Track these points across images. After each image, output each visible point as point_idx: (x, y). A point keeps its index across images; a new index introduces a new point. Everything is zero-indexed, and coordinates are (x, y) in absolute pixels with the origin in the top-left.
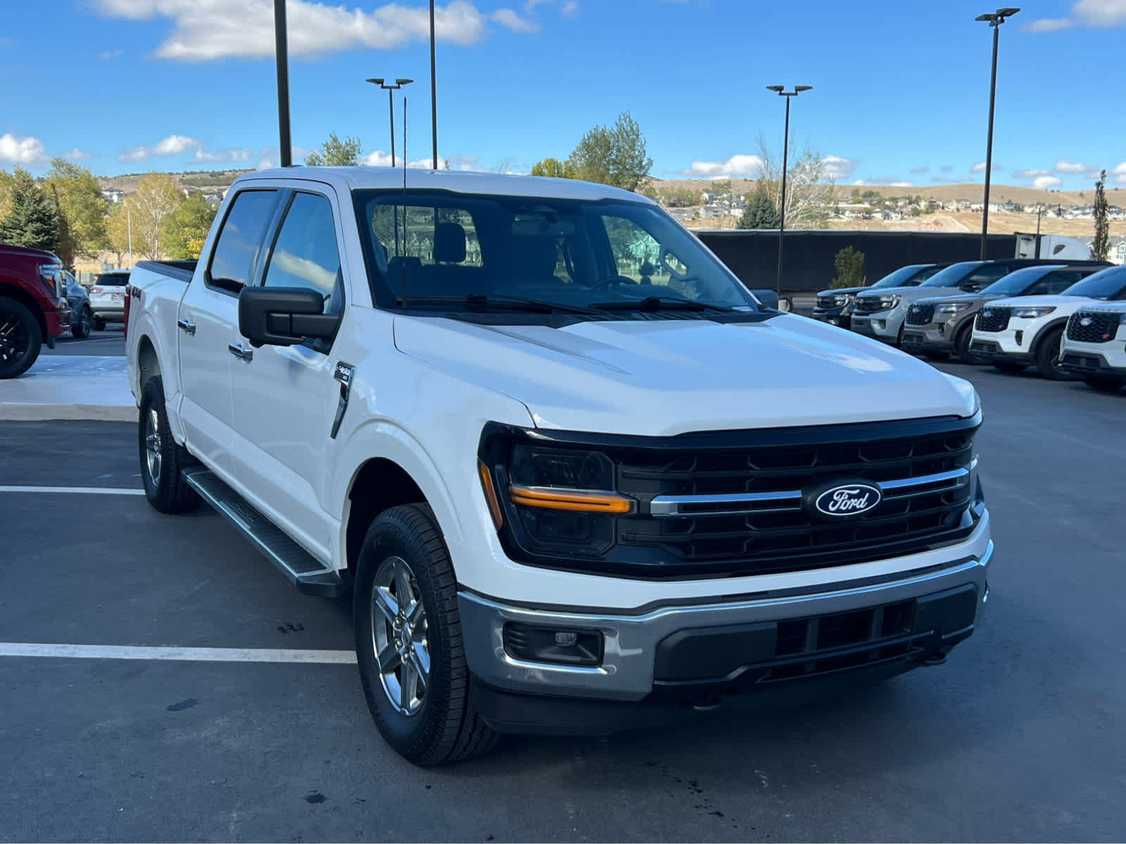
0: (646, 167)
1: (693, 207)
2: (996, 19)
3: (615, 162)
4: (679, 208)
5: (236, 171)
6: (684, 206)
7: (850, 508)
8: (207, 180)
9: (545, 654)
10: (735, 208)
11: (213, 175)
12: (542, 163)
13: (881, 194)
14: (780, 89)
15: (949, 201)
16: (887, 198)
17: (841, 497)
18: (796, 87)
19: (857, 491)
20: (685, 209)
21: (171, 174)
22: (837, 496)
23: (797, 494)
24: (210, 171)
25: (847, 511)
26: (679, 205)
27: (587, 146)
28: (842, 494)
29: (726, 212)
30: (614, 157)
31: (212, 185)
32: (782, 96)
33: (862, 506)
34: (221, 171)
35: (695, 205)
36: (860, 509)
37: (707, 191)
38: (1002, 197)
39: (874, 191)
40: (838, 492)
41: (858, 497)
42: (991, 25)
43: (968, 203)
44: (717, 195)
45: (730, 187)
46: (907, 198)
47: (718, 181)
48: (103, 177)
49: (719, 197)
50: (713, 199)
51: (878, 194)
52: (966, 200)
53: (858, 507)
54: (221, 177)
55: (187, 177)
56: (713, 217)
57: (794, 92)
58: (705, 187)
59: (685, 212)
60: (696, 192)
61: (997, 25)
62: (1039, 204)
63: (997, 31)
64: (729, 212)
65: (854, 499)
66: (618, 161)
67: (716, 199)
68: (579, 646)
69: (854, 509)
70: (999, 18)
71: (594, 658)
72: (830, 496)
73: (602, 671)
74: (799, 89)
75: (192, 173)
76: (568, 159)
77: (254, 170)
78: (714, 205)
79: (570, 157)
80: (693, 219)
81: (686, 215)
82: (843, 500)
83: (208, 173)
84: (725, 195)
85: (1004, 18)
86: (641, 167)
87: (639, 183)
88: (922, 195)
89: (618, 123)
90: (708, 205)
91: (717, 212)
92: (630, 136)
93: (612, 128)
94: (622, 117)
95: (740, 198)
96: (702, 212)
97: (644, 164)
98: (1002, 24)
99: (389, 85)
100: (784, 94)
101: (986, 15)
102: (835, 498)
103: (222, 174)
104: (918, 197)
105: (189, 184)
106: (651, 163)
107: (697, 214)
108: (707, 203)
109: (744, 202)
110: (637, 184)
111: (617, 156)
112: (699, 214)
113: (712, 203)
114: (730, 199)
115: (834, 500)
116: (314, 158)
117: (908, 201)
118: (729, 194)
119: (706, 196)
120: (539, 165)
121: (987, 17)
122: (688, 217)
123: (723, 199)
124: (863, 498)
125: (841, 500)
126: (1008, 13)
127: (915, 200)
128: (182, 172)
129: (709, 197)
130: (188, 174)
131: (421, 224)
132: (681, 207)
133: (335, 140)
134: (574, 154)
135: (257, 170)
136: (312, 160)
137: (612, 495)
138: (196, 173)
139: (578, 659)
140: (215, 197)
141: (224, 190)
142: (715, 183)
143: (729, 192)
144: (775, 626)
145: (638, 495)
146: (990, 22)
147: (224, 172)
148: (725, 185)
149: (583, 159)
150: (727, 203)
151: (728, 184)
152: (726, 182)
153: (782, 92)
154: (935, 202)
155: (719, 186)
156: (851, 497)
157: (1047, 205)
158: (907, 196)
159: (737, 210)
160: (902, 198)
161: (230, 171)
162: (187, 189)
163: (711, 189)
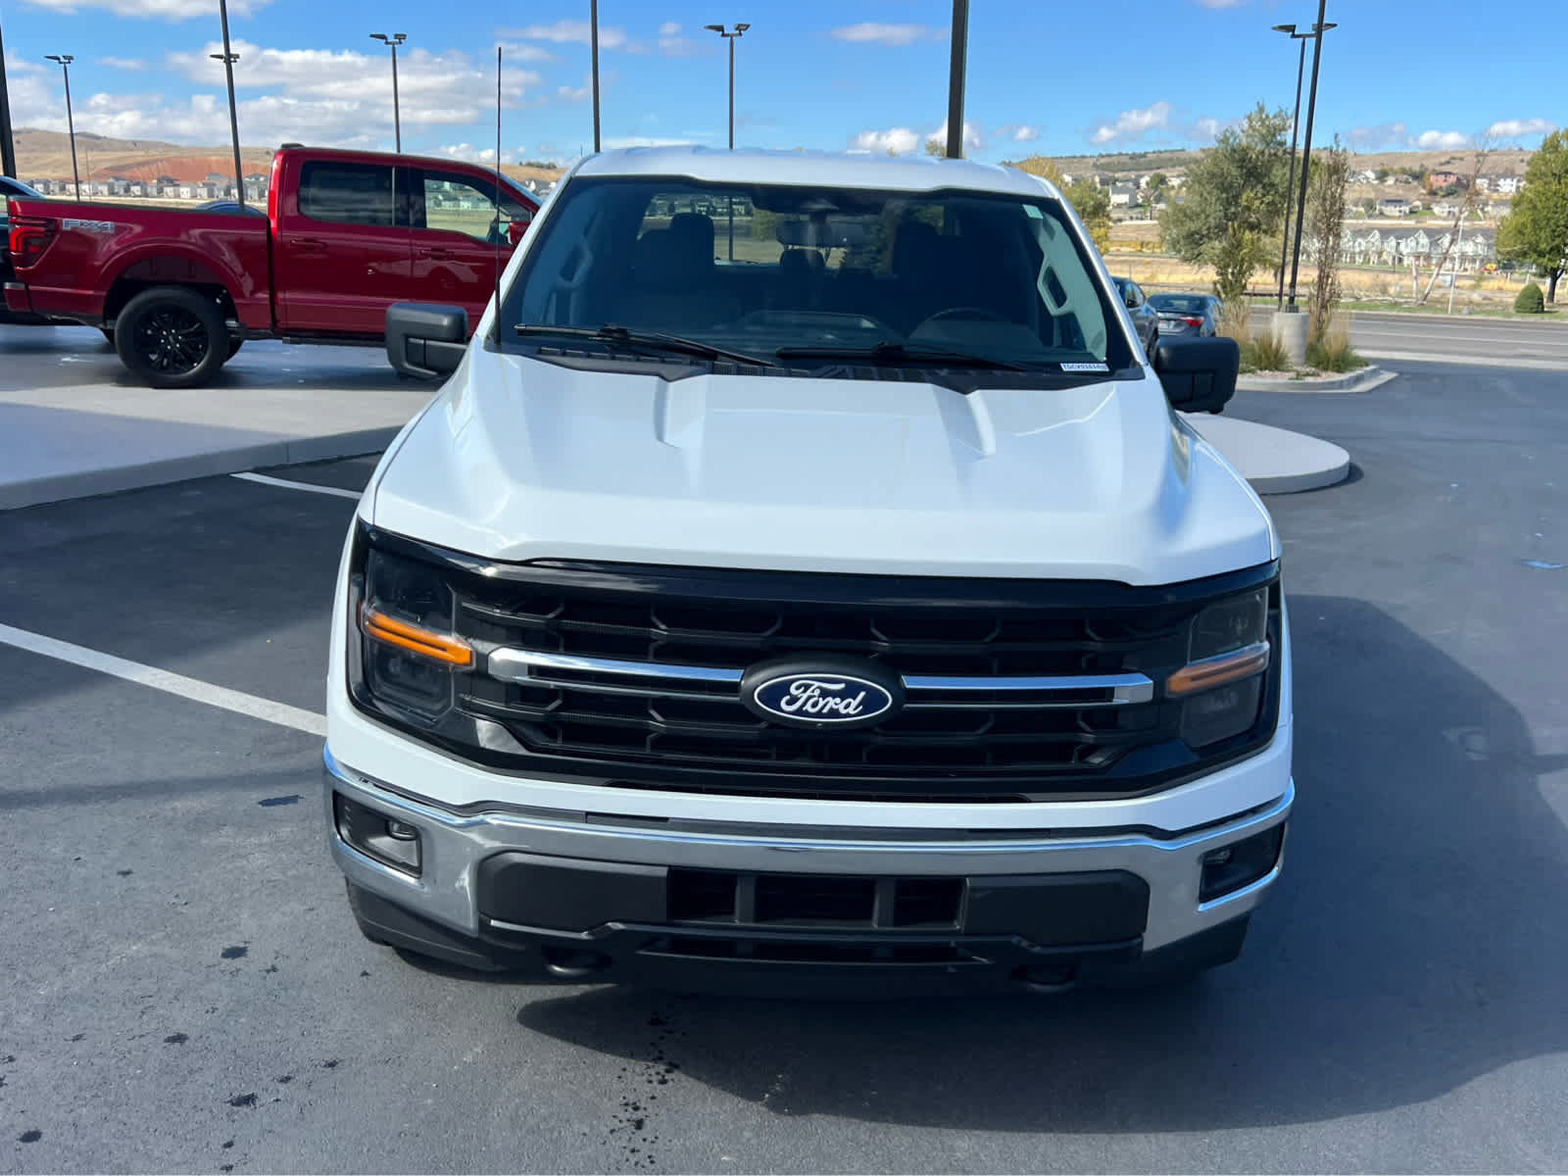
5: (1161, 152)
7: (825, 711)
8: (1124, 164)
11: (1133, 157)
12: (1561, 133)
17: (804, 692)
19: (842, 686)
21: (1083, 157)
22: (797, 688)
24: (1130, 152)
25: (819, 714)
28: (807, 687)
31: (1129, 170)
33: (850, 710)
34: (1143, 152)
36: (848, 715)
40: (797, 683)
41: (842, 695)
48: (1007, 161)
53: (843, 712)
54: (1142, 160)
55: (1102, 161)
65: (834, 698)
69: (834, 713)
72: (784, 688)
75: (1109, 156)
77: (1183, 150)
82: (810, 698)
83: (1127, 154)
99: (1302, 33)
102: (793, 690)
103: (1144, 155)
105: (1103, 169)
115: (790, 694)
116: (1228, 134)
120: (1555, 135)
124: (854, 699)
125: (805, 696)
128: (1097, 154)
130: (1102, 156)
131: (1393, 218)
133: (1261, 110)
135: (1187, 150)
136: (1225, 136)
138: (1114, 155)
140: (1130, 185)
141: (1142, 176)
144: (663, 872)
147: (1146, 153)
156: (825, 694)
161: (1154, 152)
162: (1099, 175)
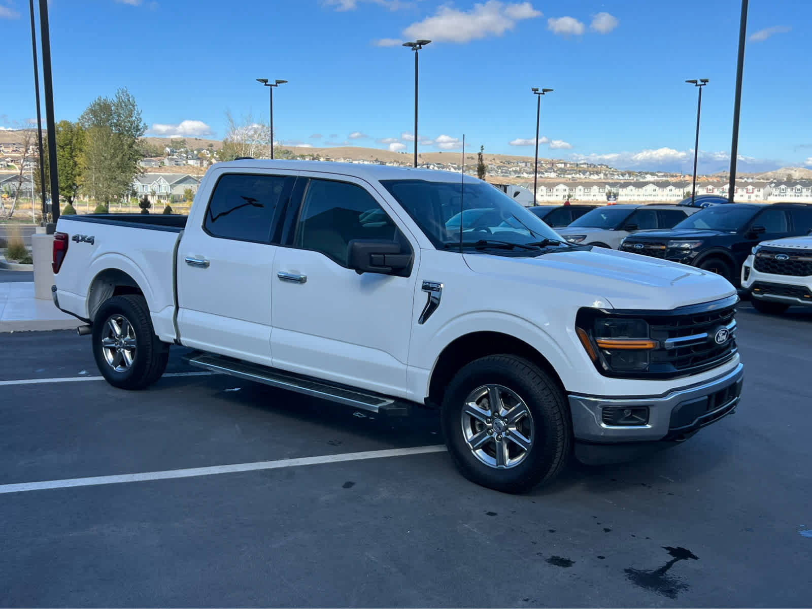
0: (142, 130)
1: (159, 158)
2: (416, 46)
3: (116, 125)
4: (148, 158)
6: (152, 157)
9: (621, 422)
10: (191, 159)
13: (294, 152)
14: (265, 81)
15: (339, 159)
16: (298, 155)
18: (276, 81)
20: (153, 159)
23: (705, 335)
26: (147, 156)
27: (93, 112)
29: (184, 162)
30: (115, 121)
32: (266, 86)
35: (160, 156)
37: (168, 146)
38: (372, 156)
39: (289, 150)
42: (413, 49)
43: (351, 160)
44: (176, 150)
45: (185, 144)
46: (311, 156)
47: (175, 139)
49: (178, 151)
50: (173, 152)
51: (291, 152)
52: (349, 158)
56: (175, 165)
57: (275, 84)
58: (166, 144)
59: (153, 161)
60: (160, 147)
61: (417, 50)
62: (395, 161)
63: (417, 54)
64: (187, 162)
66: (118, 124)
67: (176, 152)
68: (634, 416)
70: (418, 46)
71: (644, 420)
73: (649, 426)
74: (278, 82)
76: (78, 121)
78: (175, 157)
79: (79, 119)
80: (160, 166)
81: (154, 163)
84: (182, 150)
85: (422, 46)
86: (138, 130)
87: (136, 141)
88: (320, 154)
89: (117, 95)
90: (170, 157)
91: (178, 162)
92: (128, 106)
93: (112, 99)
94: (120, 92)
95: (193, 152)
96: (166, 161)
97: (140, 127)
98: (420, 50)
100: (268, 85)
101: (409, 43)
104: (318, 155)
106: (146, 127)
107: (163, 163)
108: (169, 155)
109: (197, 155)
110: (134, 141)
111: (117, 120)
112: (164, 163)
113: (173, 155)
114: (186, 152)
117: (312, 158)
118: (185, 149)
119: (168, 150)
121: (410, 45)
122: (155, 165)
123: (181, 152)
126: (424, 43)
127: (317, 157)
129: (171, 150)
132: (149, 157)
134: (83, 117)
137: (646, 340)
139: (636, 422)
142: (173, 140)
143: (185, 148)
145: (660, 339)
146: (412, 47)
148: (181, 142)
149: (89, 121)
150: (185, 155)
151: (184, 142)
152: (181, 140)
153: (267, 83)
154: (330, 159)
155: (177, 143)
157: (400, 162)
158: (311, 154)
159: (192, 161)
160: (308, 155)
163: (170, 144)
